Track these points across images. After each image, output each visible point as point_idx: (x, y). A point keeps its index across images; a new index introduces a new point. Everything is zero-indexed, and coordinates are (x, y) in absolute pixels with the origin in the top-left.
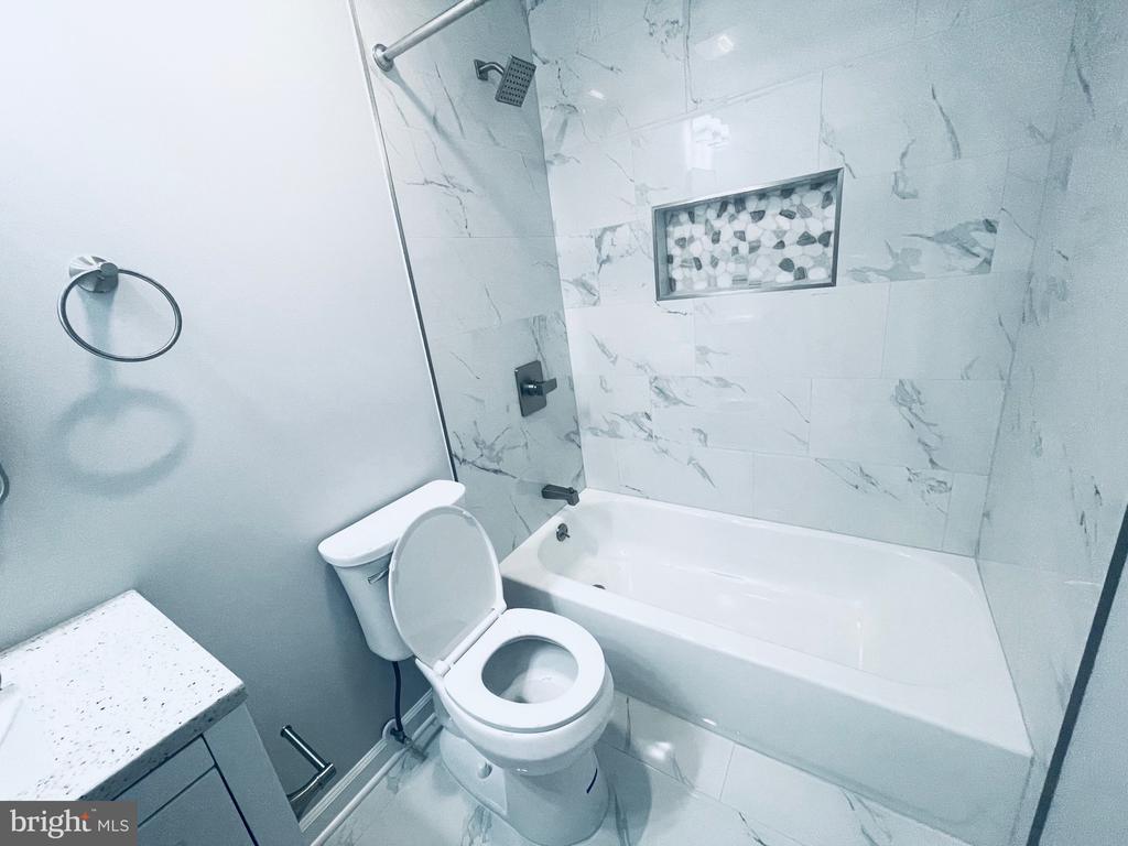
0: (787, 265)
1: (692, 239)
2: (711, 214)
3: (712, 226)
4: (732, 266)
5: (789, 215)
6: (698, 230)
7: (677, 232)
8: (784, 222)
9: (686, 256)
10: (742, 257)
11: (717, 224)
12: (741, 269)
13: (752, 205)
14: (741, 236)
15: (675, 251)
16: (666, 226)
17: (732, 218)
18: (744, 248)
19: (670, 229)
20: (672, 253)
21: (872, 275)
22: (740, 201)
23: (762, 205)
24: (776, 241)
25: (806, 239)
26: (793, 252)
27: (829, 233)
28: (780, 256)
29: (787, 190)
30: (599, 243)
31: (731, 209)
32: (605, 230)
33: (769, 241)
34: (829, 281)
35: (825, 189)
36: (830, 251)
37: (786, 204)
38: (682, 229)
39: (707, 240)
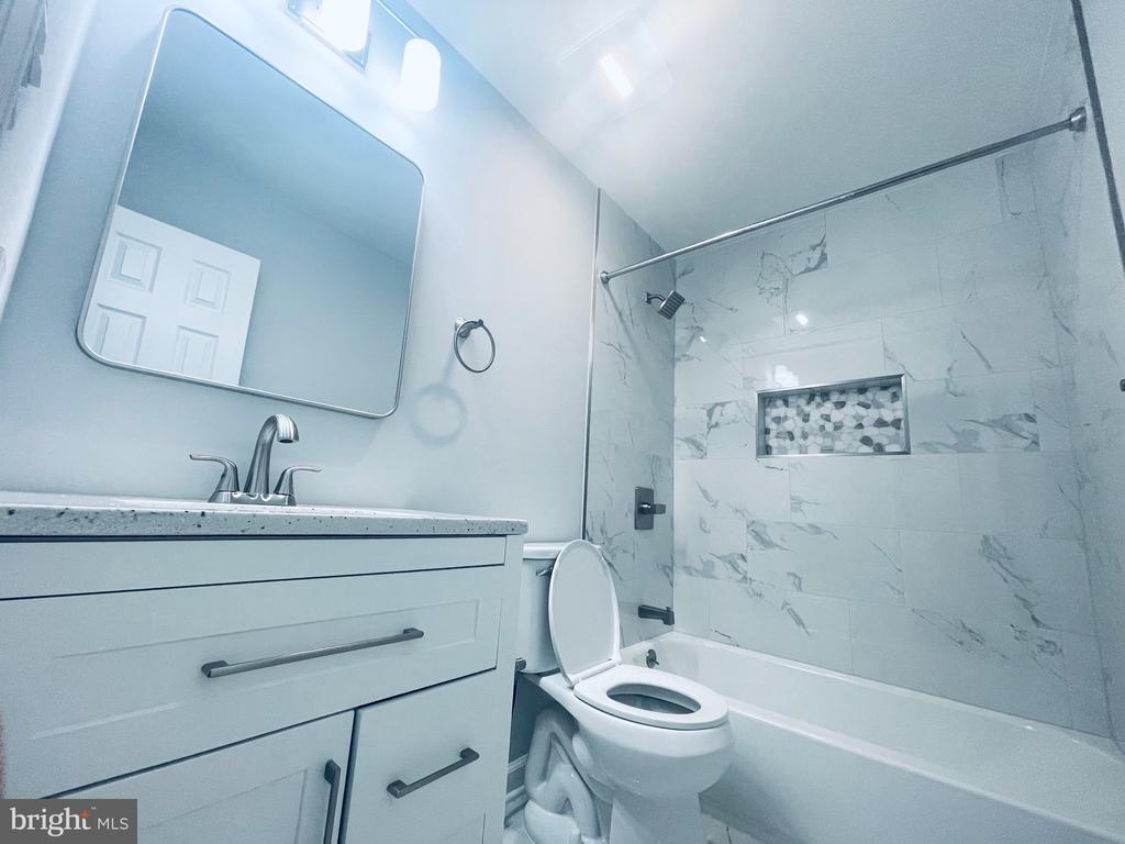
0: (866, 441)
1: (786, 418)
2: (802, 402)
3: (802, 411)
4: (820, 440)
5: (866, 406)
6: (791, 412)
7: (774, 412)
8: (862, 411)
9: (781, 430)
10: (828, 433)
11: (807, 409)
12: (828, 442)
13: (835, 397)
14: (827, 418)
15: (773, 426)
16: (765, 407)
17: (819, 405)
18: (829, 427)
19: (768, 410)
20: (770, 427)
21: (941, 448)
22: (825, 393)
23: (843, 398)
24: (855, 423)
25: (881, 423)
26: (871, 431)
27: (899, 420)
28: (859, 434)
29: (862, 388)
30: (710, 413)
31: (818, 399)
32: (716, 404)
33: (850, 423)
34: (905, 450)
35: (892, 390)
36: (902, 433)
37: (862, 398)
38: (779, 410)
39: (799, 420)
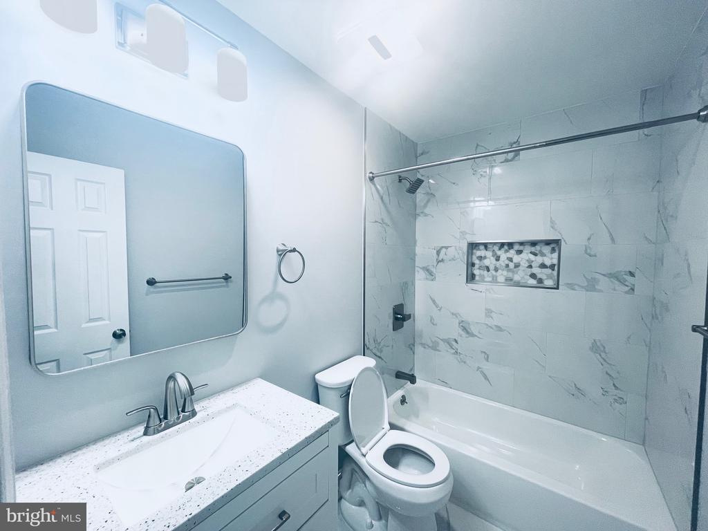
0: (533, 276)
1: (485, 258)
2: (496, 248)
3: (496, 254)
4: (505, 273)
5: (535, 254)
6: (489, 254)
7: (478, 253)
8: (532, 257)
9: (482, 264)
10: (511, 269)
11: (499, 253)
12: (510, 275)
13: (517, 247)
14: (511, 260)
15: (477, 262)
16: (472, 249)
17: (506, 251)
18: (512, 265)
19: (475, 251)
20: (475, 262)
21: (576, 287)
22: (511, 245)
23: (521, 248)
24: (527, 264)
25: (543, 266)
26: (536, 270)
27: (554, 265)
28: (529, 271)
29: (534, 244)
30: (438, 253)
31: (506, 247)
32: (443, 247)
33: (524, 264)
34: (555, 286)
35: (552, 246)
36: (555, 273)
37: (533, 249)
38: (480, 252)
39: (493, 259)
